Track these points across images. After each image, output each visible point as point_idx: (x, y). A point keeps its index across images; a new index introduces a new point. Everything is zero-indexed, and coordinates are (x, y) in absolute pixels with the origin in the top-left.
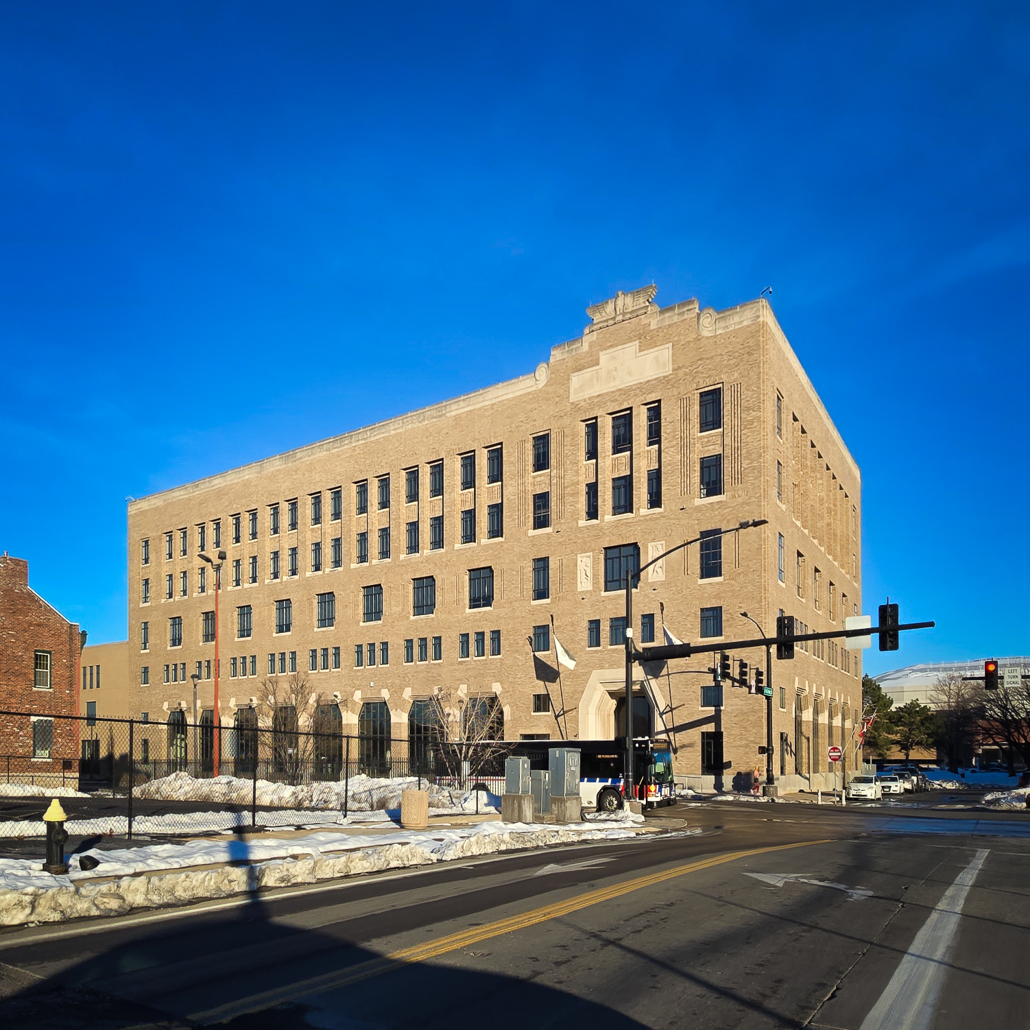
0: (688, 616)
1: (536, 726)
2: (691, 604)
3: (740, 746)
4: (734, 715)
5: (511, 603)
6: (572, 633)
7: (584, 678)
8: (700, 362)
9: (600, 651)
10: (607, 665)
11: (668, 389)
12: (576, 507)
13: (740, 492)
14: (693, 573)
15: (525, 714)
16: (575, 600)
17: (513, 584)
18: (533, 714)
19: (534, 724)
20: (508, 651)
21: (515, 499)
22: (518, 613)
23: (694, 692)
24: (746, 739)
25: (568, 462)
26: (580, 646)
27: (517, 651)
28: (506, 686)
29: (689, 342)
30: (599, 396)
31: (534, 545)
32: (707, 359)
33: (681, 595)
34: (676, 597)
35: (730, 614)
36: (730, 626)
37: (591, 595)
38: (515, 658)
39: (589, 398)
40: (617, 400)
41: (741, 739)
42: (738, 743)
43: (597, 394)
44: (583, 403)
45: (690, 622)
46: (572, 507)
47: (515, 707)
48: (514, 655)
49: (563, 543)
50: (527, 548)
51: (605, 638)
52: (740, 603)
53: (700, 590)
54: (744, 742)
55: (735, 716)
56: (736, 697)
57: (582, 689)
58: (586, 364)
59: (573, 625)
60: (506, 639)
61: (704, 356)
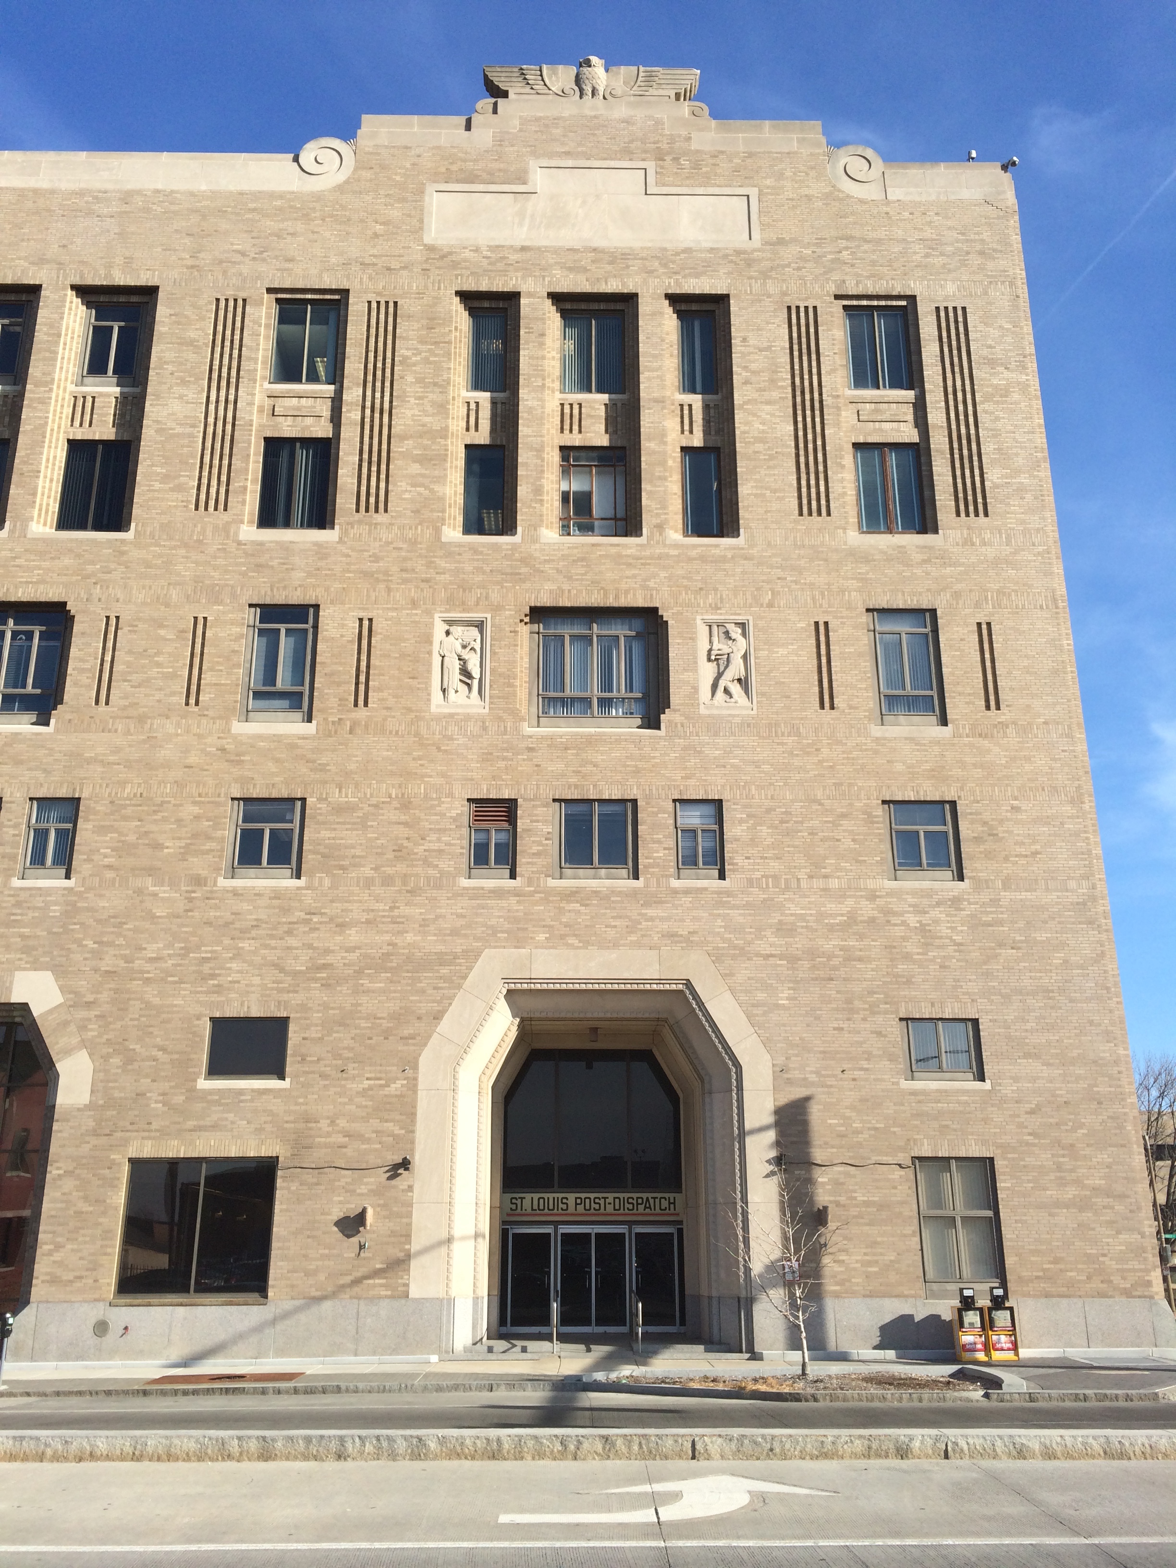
0: (844, 816)
1: (215, 1127)
2: (850, 785)
3: (1058, 1204)
4: (1028, 1107)
5: (141, 719)
6: (403, 831)
7: (445, 971)
8: (843, 243)
9: (517, 893)
10: (542, 937)
11: (750, 278)
12: (432, 491)
13: (987, 536)
14: (851, 707)
15: (165, 1086)
16: (417, 734)
17: (159, 665)
18: (204, 1084)
19: (208, 1122)
20: (109, 867)
21: (191, 436)
22: (167, 752)
23: (879, 1034)
24: (1078, 1182)
25: (410, 379)
26: (431, 871)
27: (151, 871)
28: (82, 985)
29: (809, 198)
30: (524, 249)
31: (259, 566)
32: (866, 241)
33: (815, 760)
34: (796, 762)
35: (985, 823)
36: (989, 855)
37: (485, 728)
38: (139, 892)
39: (492, 248)
40: (585, 270)
41: (1062, 1183)
42: (1052, 1193)
43: (518, 243)
44: (467, 254)
45: (851, 832)
46: (421, 489)
47: (116, 1061)
48: (138, 883)
49: (381, 576)
50: (226, 572)
51: (538, 854)
52: (1016, 799)
53: (876, 752)
54: (1071, 1192)
55: (1031, 1112)
56: (1027, 1055)
57: (436, 1007)
58: (484, 175)
59: (405, 805)
60: (101, 830)
61: (857, 233)
